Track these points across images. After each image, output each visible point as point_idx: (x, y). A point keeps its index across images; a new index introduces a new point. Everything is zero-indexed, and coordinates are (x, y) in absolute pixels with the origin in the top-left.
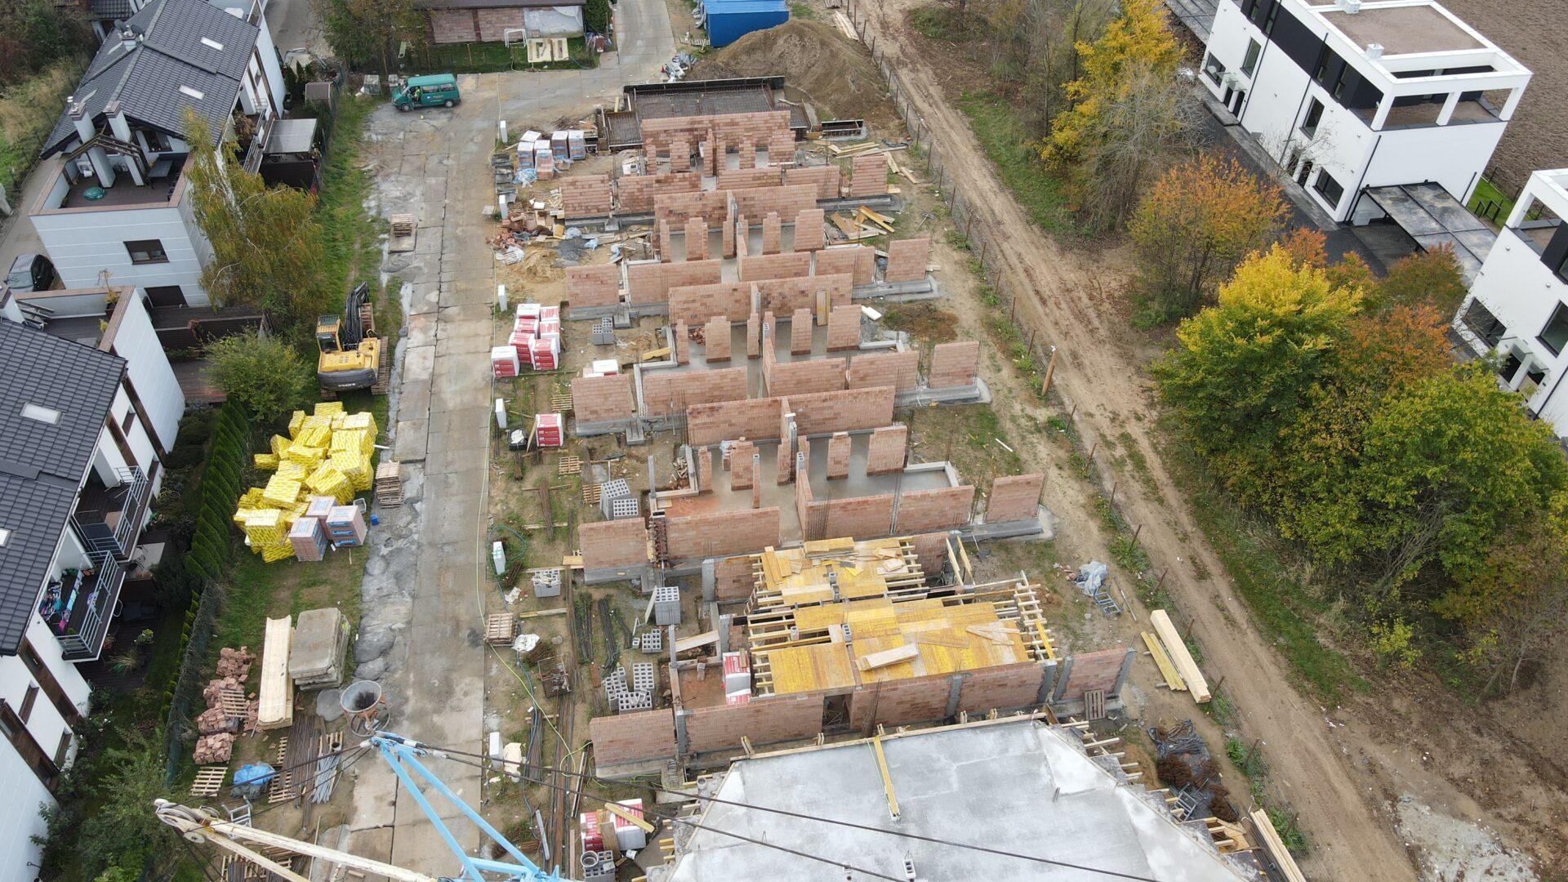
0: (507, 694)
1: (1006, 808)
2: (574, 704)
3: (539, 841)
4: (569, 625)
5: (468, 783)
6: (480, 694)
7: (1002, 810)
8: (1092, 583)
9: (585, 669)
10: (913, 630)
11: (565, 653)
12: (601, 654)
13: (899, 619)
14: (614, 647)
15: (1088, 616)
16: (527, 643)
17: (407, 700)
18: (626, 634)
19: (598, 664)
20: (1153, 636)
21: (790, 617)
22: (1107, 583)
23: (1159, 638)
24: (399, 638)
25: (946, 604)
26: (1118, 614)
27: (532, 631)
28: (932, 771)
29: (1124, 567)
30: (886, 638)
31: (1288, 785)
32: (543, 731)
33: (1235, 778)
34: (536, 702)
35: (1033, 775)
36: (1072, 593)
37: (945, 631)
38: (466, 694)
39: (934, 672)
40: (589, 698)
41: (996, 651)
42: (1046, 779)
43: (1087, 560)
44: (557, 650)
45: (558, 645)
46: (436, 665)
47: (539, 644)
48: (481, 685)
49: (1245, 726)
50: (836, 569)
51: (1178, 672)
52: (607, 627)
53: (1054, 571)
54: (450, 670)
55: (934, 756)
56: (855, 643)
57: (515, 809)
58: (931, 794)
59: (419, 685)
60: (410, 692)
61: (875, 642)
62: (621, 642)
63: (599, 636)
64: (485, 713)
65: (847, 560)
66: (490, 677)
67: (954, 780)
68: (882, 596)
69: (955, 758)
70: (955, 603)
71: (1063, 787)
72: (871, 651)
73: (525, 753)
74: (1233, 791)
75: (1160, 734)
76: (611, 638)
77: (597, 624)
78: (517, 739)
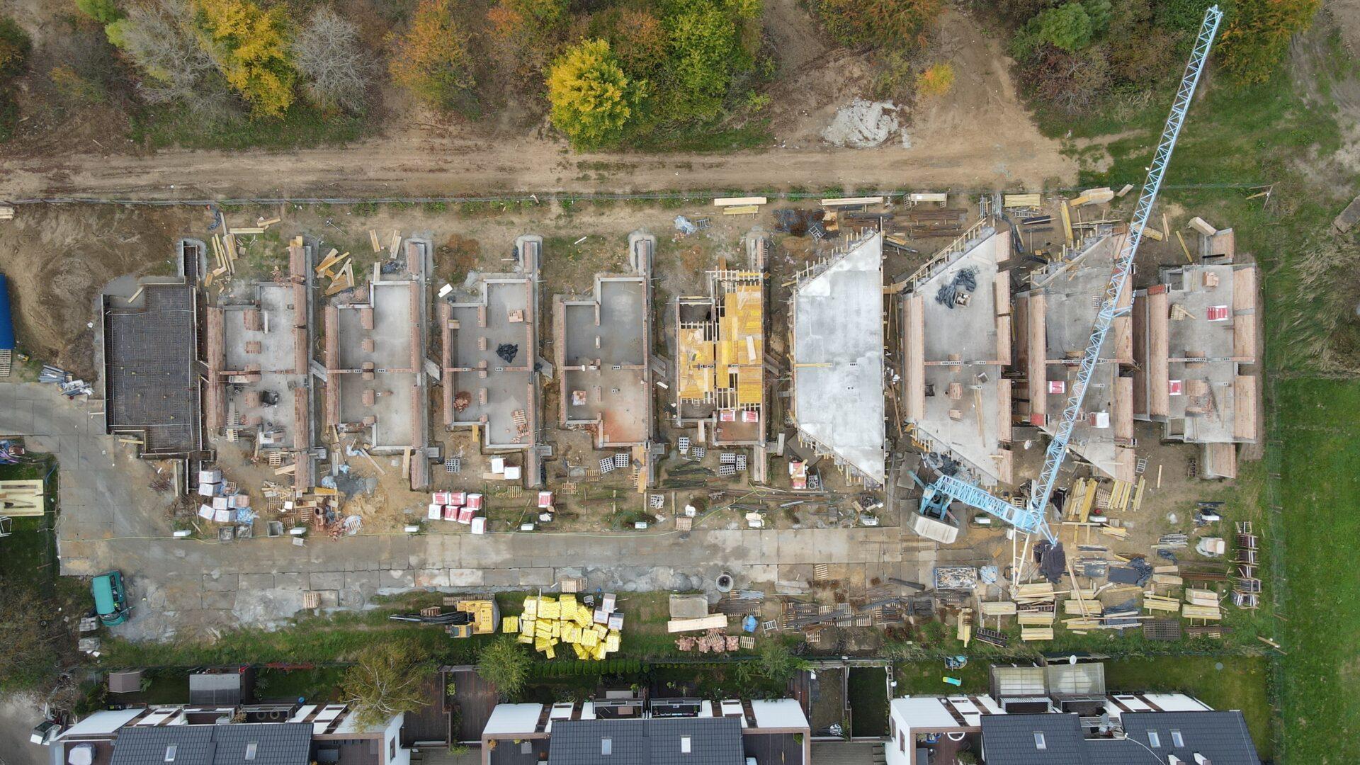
0: (719, 520)
1: (833, 319)
2: (728, 489)
3: (795, 505)
4: (681, 491)
5: (763, 536)
6: (717, 532)
7: (834, 321)
8: (690, 227)
9: (710, 484)
10: (737, 334)
11: (697, 493)
12: (700, 476)
13: (730, 339)
14: (699, 470)
15: (708, 236)
16: (690, 510)
17: (716, 565)
18: (694, 464)
19: (706, 477)
20: (726, 209)
21: (720, 390)
22: (689, 219)
23: (729, 207)
24: (679, 571)
25: (723, 315)
26: (710, 220)
27: (684, 509)
28: (813, 345)
29: (680, 206)
30: (739, 348)
31: (810, 182)
32: (741, 503)
33: (804, 203)
34: (726, 508)
35: (820, 304)
36: (693, 239)
37: (739, 319)
38: (716, 538)
39: (761, 331)
40: (725, 483)
41: (753, 299)
42: (823, 299)
44: (697, 496)
45: (694, 497)
46: (697, 553)
47: (692, 505)
48: (712, 531)
49: (779, 186)
50: (696, 363)
51: (749, 206)
52: (686, 472)
54: (701, 546)
55: (805, 342)
56: (740, 363)
57: (778, 515)
58: (822, 348)
59: (708, 559)
60: (712, 563)
61: (741, 353)
62: (695, 466)
63: (690, 477)
64: (728, 529)
65: (690, 357)
66: (708, 528)
67: (818, 337)
68: (715, 345)
69: (807, 334)
70: (723, 310)
71: (828, 293)
72: (747, 357)
73: (753, 511)
74: (811, 207)
75: (779, 228)
76: (692, 471)
77: (683, 478)
78: (744, 515)
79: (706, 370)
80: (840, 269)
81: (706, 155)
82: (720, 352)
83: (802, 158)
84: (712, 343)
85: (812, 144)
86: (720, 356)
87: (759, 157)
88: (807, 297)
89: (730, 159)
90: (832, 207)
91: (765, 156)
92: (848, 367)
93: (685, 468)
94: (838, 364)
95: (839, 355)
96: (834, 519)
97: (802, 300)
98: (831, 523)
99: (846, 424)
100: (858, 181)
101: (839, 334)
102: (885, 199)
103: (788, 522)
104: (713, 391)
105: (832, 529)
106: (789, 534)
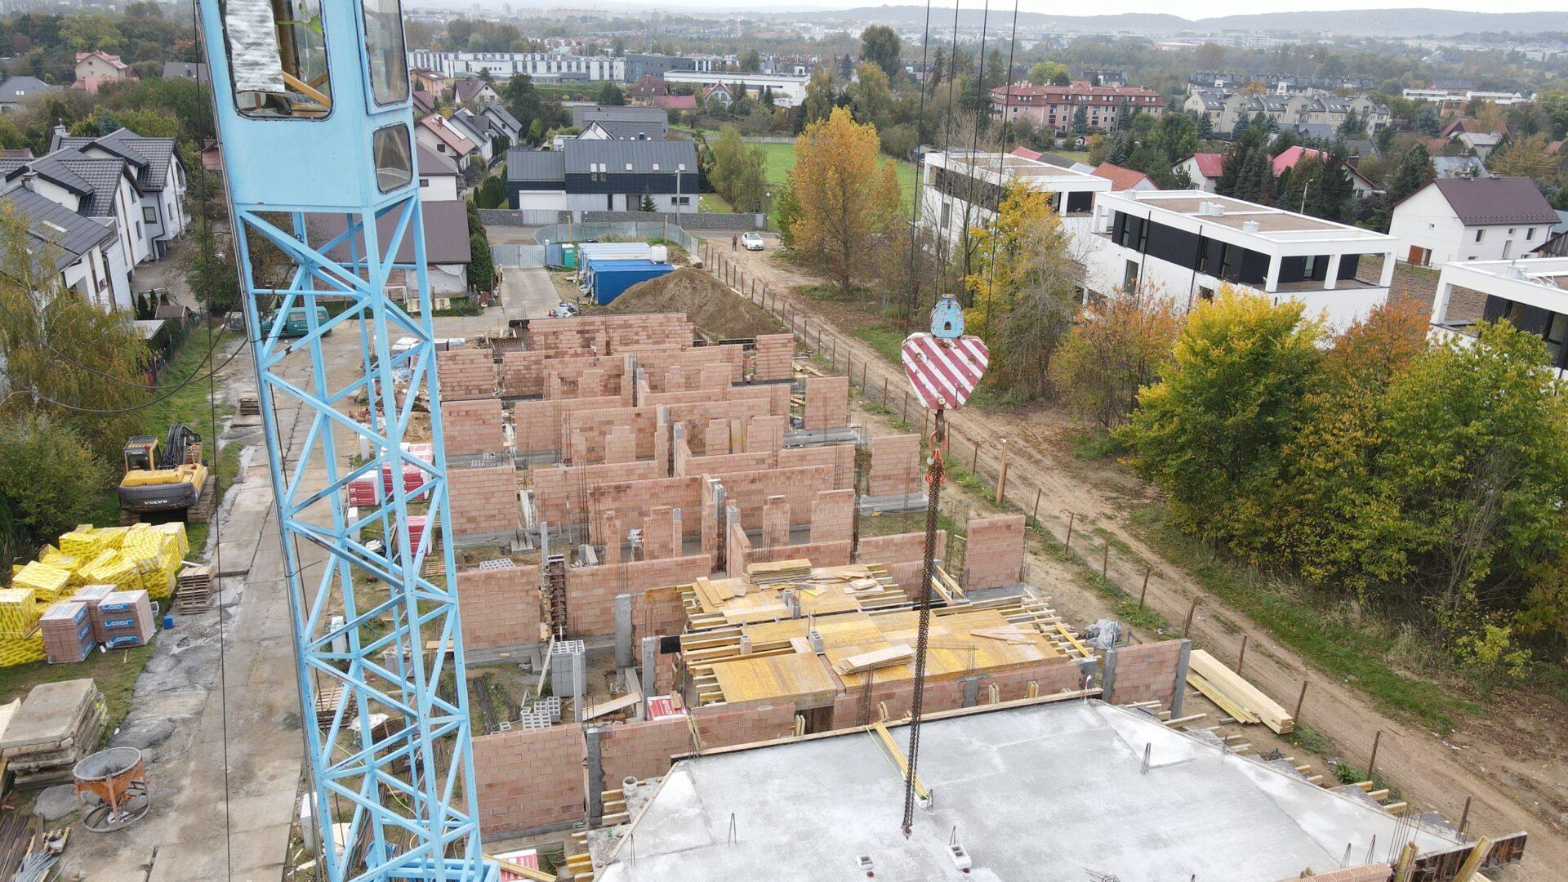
5: (263, 873)
6: (295, 776)
8: (1106, 637)
10: (902, 637)
13: (882, 630)
14: (495, 719)
18: (511, 708)
22: (1124, 639)
23: (1205, 679)
28: (963, 755)
29: (1138, 625)
30: (867, 643)
35: (1106, 751)
37: (944, 635)
38: (272, 778)
39: (940, 672)
41: (1014, 649)
43: (1091, 621)
46: (232, 751)
48: (297, 768)
49: (1348, 754)
50: (792, 591)
51: (1241, 703)
54: (254, 755)
55: (963, 739)
56: (829, 652)
58: (969, 777)
59: (202, 773)
60: (186, 782)
61: (855, 649)
62: (504, 715)
65: (804, 583)
67: (998, 762)
68: (855, 611)
69: (992, 740)
79: (785, 606)
80: (1251, 775)
82: (840, 620)
84: (858, 607)
85: (1532, 795)
86: (831, 622)
87: (1378, 716)
88: (1104, 722)
89: (1316, 676)
93: (497, 702)
95: (974, 820)
97: (1086, 714)
101: (1045, 808)
104: (730, 623)
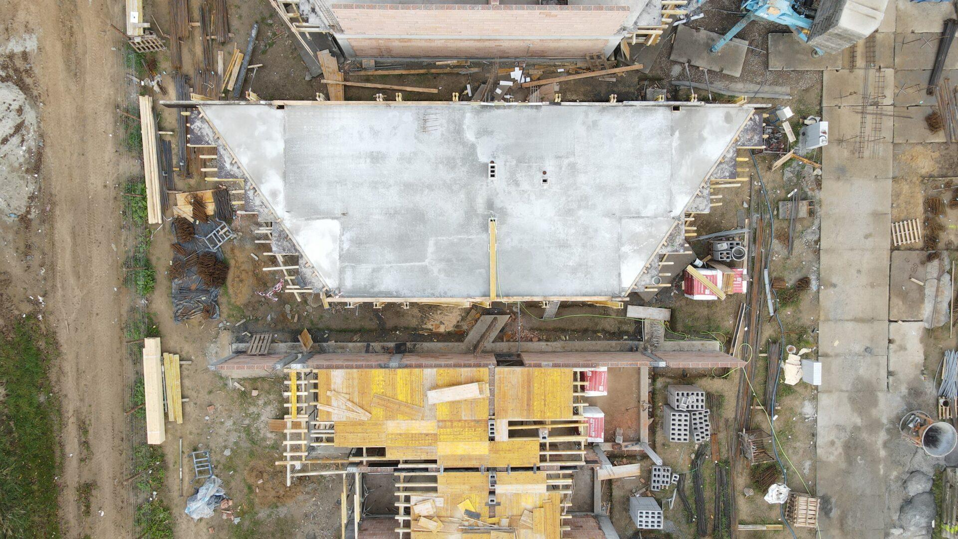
0: (795, 438)
1: (392, 214)
2: (736, 419)
3: (772, 285)
4: (736, 510)
5: (829, 351)
6: (820, 441)
7: (396, 212)
8: (209, 490)
9: (724, 455)
10: (424, 424)
11: (741, 480)
12: (707, 473)
13: (435, 437)
14: (696, 478)
15: (227, 453)
16: (776, 494)
17: (885, 445)
18: (683, 490)
19: (711, 461)
20: (171, 419)
21: (543, 459)
22: (193, 490)
23: (166, 415)
24: (895, 517)
25: (381, 451)
26: (195, 450)
27: (771, 507)
28: (449, 261)
29: (166, 509)
30: (453, 418)
31: (113, 246)
32: (765, 394)
33: (159, 259)
34: (772, 424)
36: (233, 484)
37: (391, 417)
38: (832, 443)
39: (416, 371)
40: (722, 424)
41: (348, 387)
42: (348, 235)
43: (203, 523)
44: (748, 481)
45: (748, 486)
46: (860, 482)
47: (765, 491)
48: (819, 451)
49: (125, 309)
50: (485, 511)
51: (164, 373)
52: (699, 501)
53: (242, 514)
54: (847, 472)
55: (442, 276)
56: (485, 416)
57: (790, 320)
58: (455, 238)
61: (465, 415)
62: (688, 483)
63: (708, 493)
64: (816, 421)
65: (472, 521)
66: (811, 459)
68: (446, 470)
69: (424, 271)
70: (372, 451)
71: (335, 226)
72: (472, 402)
73: (782, 372)
74: (167, 246)
75: (209, 311)
76: (697, 489)
77: (710, 506)
78: (789, 388)
79: (499, 489)
81: (63, 455)
82: (462, 458)
83: (64, 261)
84: (441, 476)
85: (34, 240)
87: (64, 349)
88: (342, 271)
89: (70, 407)
90: (166, 203)
91: (63, 336)
92: (499, 182)
93: (691, 501)
94: (490, 205)
95: (471, 200)
96: (804, 208)
97: (349, 284)
98: (811, 213)
99: (622, 188)
100: (110, 148)
101: (424, 200)
102: (146, 91)
103: (806, 299)
105: (821, 212)
106: (828, 297)
